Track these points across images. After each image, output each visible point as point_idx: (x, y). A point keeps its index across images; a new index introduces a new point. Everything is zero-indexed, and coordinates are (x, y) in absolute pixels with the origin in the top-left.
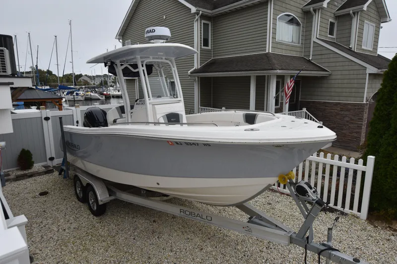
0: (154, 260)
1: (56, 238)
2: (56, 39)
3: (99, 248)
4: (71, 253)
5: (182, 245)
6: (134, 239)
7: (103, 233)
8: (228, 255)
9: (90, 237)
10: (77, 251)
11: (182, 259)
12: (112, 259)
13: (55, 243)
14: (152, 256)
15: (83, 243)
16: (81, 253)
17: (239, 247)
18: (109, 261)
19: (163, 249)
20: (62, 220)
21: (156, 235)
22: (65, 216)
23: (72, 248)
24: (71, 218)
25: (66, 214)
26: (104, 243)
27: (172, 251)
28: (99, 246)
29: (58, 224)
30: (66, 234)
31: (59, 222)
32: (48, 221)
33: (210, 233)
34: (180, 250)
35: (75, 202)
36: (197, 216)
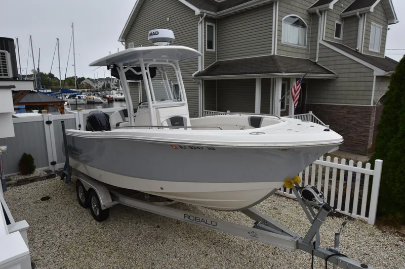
1: (58, 244)
2: (58, 42)
3: (102, 254)
4: (74, 259)
5: (187, 251)
6: (138, 245)
7: (106, 239)
8: (234, 261)
9: (92, 243)
10: (79, 257)
12: (115, 264)
13: (57, 249)
14: (155, 262)
15: (86, 249)
16: (83, 259)
17: (245, 253)
19: (167, 255)
20: (64, 226)
21: (160, 241)
22: (67, 221)
23: (75, 254)
24: (73, 224)
25: (68, 219)
26: (107, 249)
27: (175, 257)
28: (102, 252)
29: (60, 229)
30: (68, 240)
31: (61, 227)
32: (50, 227)
33: (215, 239)
34: (184, 256)
35: (78, 207)
36: (201, 221)
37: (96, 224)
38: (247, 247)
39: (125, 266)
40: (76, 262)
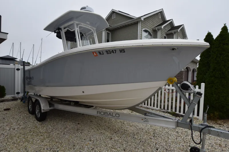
0: (77, 147)
1: (6, 134)
2: (34, 46)
3: (37, 140)
4: (15, 143)
5: (98, 137)
6: (64, 134)
7: (42, 131)
8: (130, 142)
9: (32, 133)
10: (20, 142)
11: (99, 146)
12: (46, 147)
13: (4, 137)
14: (76, 144)
15: (26, 137)
16: (22, 144)
17: (136, 137)
18: (43, 149)
19: (85, 140)
20: (14, 124)
21: (79, 131)
22: (18, 121)
23: (17, 140)
24: (21, 122)
25: (18, 120)
26: (41, 137)
27: (90, 141)
28: (37, 139)
29: (11, 125)
30: (14, 132)
31: (12, 124)
32: (4, 124)
33: (115, 130)
34: (96, 140)
35: (27, 114)
36: (109, 115)
37: (37, 123)
38: (137, 133)
39: (53, 147)
40: (16, 146)
